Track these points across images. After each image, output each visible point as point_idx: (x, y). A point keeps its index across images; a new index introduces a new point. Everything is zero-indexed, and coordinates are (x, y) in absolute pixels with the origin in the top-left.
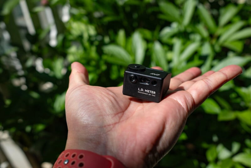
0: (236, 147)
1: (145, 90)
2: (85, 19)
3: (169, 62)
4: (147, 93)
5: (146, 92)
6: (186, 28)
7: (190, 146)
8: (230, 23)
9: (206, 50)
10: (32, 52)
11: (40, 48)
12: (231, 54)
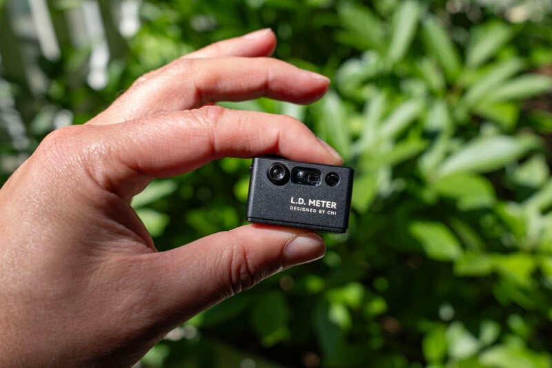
0: (489, 332)
1: (310, 201)
2: (173, 32)
3: (355, 138)
4: (315, 207)
5: (312, 205)
6: (395, 66)
7: (392, 325)
8: (491, 61)
9: (438, 118)
10: (48, 99)
11: (68, 90)
12: (488, 130)
